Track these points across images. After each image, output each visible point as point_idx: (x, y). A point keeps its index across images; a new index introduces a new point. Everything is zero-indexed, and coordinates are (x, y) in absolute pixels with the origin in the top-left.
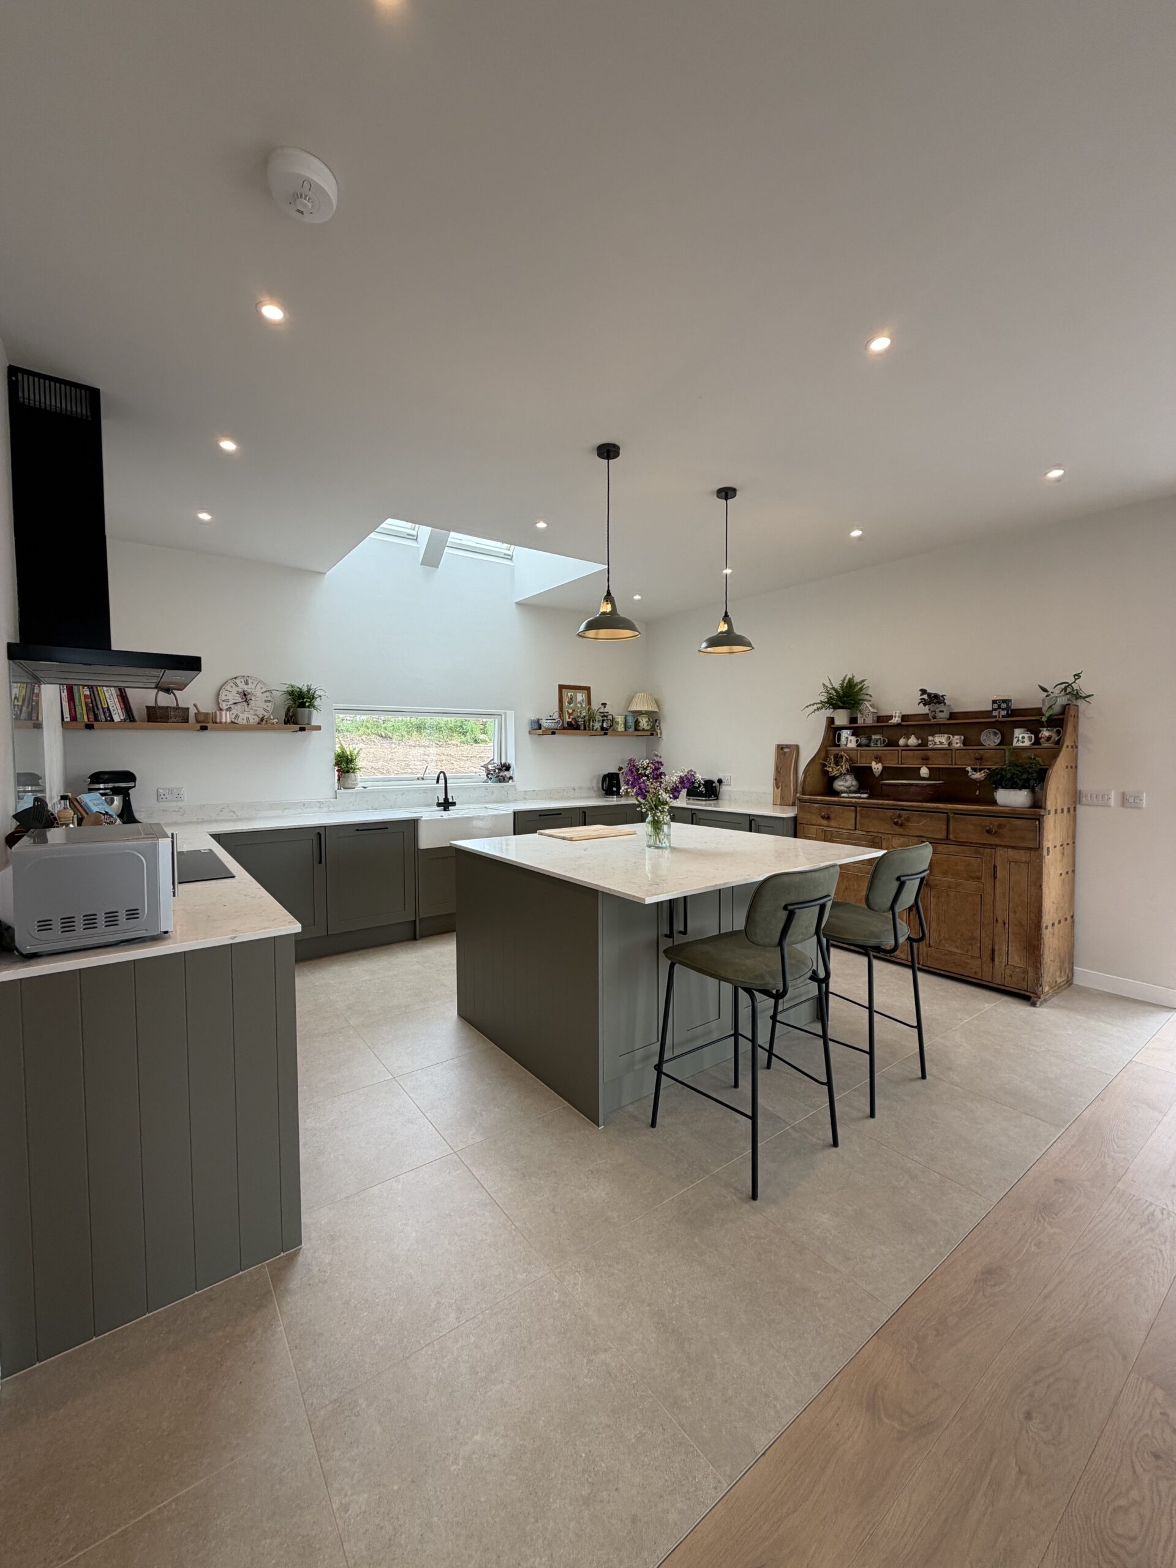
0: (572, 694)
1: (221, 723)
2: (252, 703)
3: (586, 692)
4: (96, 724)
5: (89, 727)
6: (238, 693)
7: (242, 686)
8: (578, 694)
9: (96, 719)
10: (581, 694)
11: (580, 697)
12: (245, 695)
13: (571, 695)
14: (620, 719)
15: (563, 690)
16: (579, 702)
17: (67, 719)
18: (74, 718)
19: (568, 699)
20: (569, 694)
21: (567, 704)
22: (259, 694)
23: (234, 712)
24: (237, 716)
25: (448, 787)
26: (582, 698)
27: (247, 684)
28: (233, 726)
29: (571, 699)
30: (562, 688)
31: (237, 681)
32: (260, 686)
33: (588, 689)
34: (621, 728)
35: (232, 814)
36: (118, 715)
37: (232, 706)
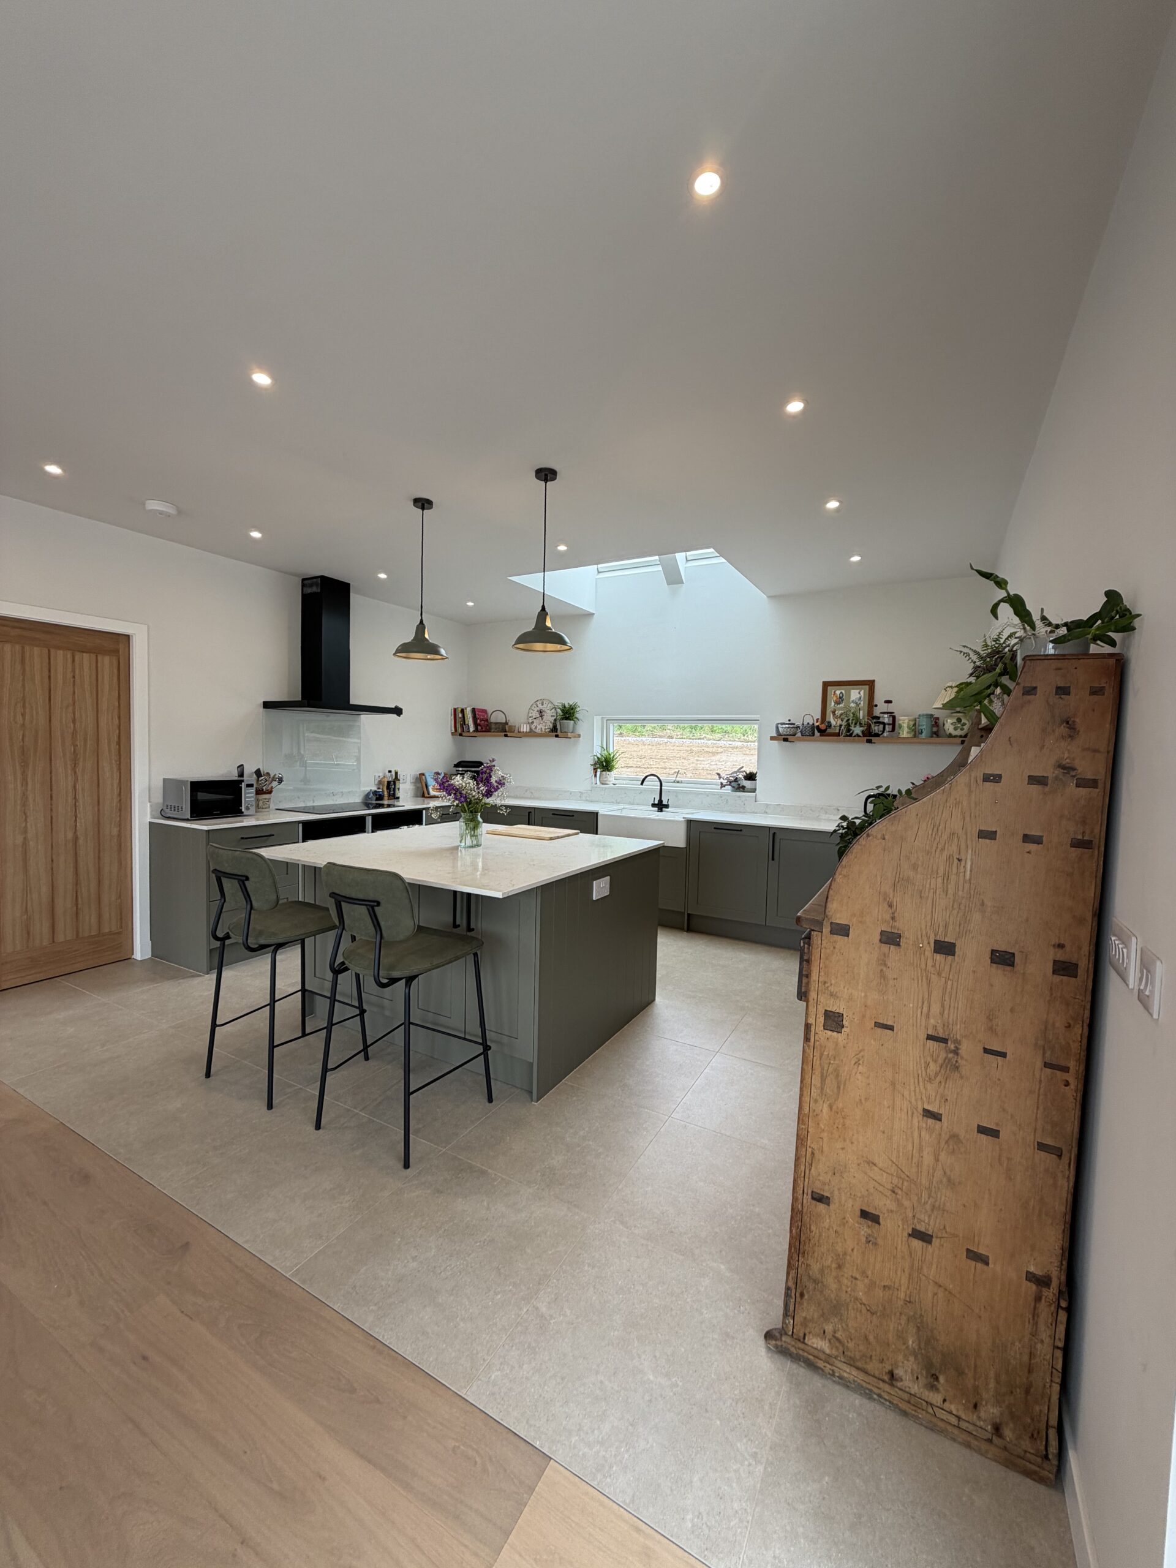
0: (843, 692)
1: (523, 732)
2: (544, 717)
3: (867, 687)
4: (464, 734)
5: (461, 735)
6: (538, 711)
7: (540, 706)
8: (852, 691)
9: (464, 731)
10: (858, 691)
11: (855, 694)
12: (541, 712)
13: (841, 693)
14: (904, 722)
15: (829, 688)
16: (853, 701)
17: (453, 731)
18: (456, 730)
19: (835, 699)
20: (838, 692)
21: (833, 704)
22: (548, 711)
23: (535, 724)
24: (536, 728)
25: (663, 790)
26: (858, 696)
27: (543, 705)
28: (532, 734)
29: (840, 698)
30: (826, 685)
31: (538, 703)
32: (550, 705)
33: (871, 684)
34: (905, 733)
35: (531, 794)
36: (472, 729)
37: (534, 720)
